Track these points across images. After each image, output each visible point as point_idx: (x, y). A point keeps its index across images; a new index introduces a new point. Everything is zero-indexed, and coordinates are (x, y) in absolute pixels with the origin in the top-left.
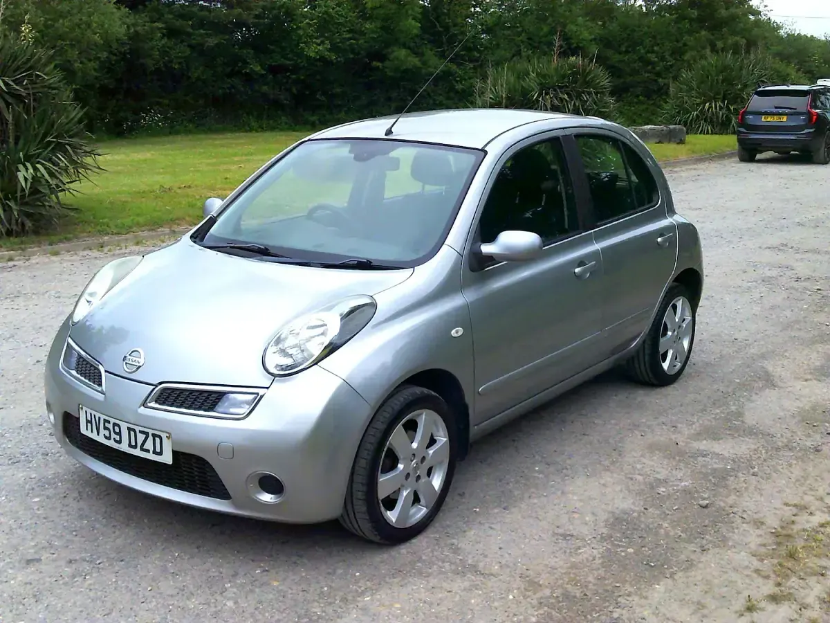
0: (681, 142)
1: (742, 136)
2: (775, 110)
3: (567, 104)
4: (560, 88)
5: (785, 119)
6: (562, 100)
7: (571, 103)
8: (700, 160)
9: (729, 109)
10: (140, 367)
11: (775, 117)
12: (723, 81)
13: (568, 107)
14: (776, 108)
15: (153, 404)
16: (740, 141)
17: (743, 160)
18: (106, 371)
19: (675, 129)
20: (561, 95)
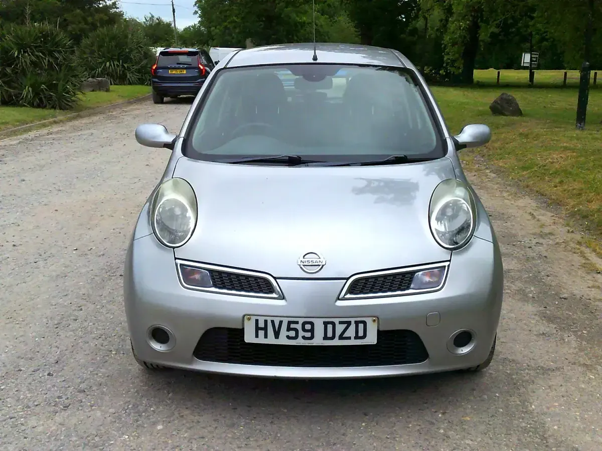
0: (108, 90)
1: (156, 85)
2: (177, 66)
3: (43, 61)
4: (36, 47)
5: (185, 72)
6: (37, 57)
7: (45, 59)
8: (130, 103)
9: (123, 66)
10: (323, 266)
11: (178, 70)
12: (116, 46)
13: (44, 62)
14: (178, 64)
15: (348, 296)
16: (154, 88)
17: (156, 102)
18: (275, 278)
19: (102, 80)
20: (37, 53)
